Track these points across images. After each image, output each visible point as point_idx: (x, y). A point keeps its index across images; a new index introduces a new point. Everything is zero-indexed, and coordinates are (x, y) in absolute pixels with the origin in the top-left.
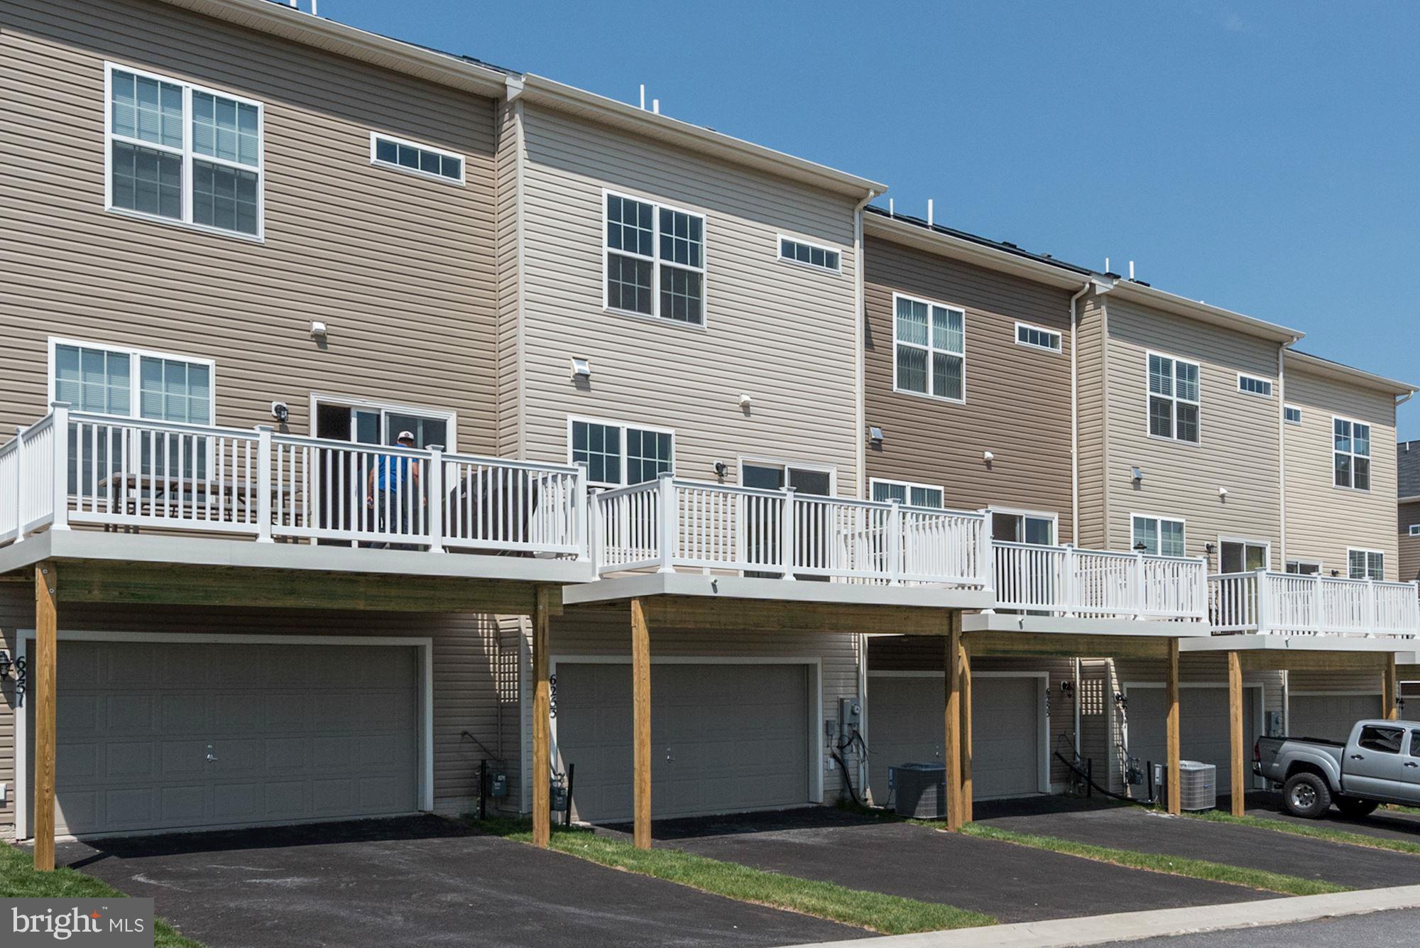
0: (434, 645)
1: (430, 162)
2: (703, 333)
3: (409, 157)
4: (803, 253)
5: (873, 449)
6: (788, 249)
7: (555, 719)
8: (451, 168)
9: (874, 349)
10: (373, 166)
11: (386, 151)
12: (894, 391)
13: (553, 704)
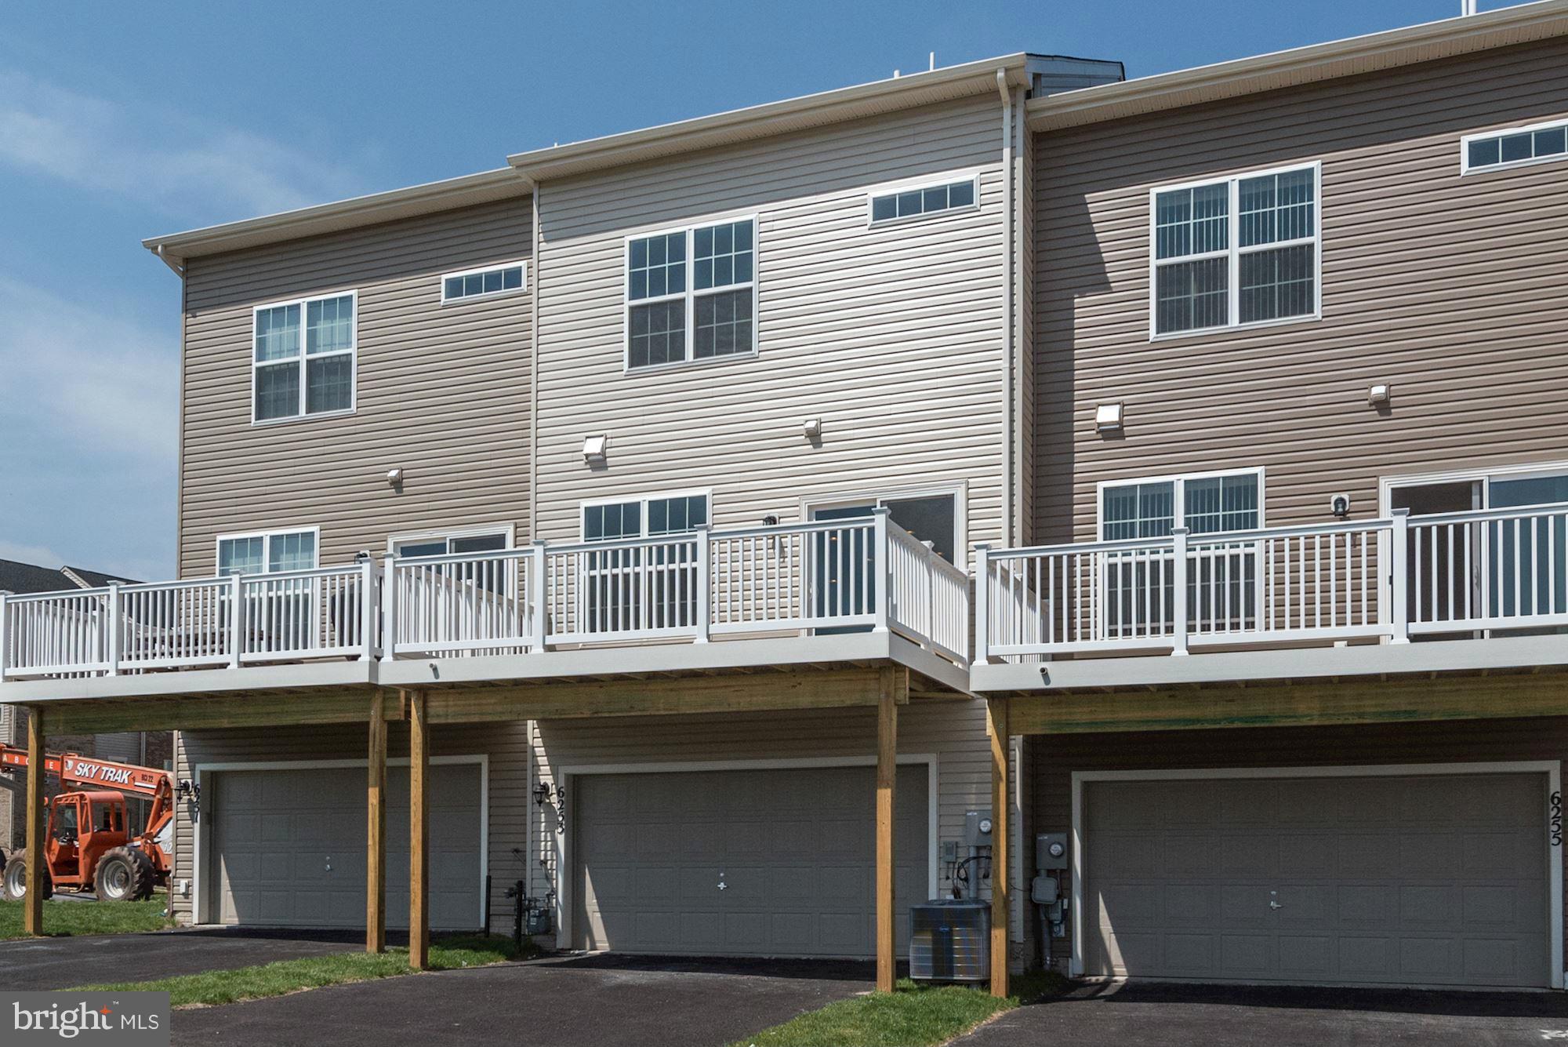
0: (490, 762)
1: (493, 282)
2: (755, 359)
3: (474, 285)
4: (910, 204)
5: (1104, 439)
6: (884, 209)
7: (563, 835)
8: (513, 278)
9: (1111, 288)
10: (444, 307)
11: (454, 288)
12: (1151, 339)
13: (560, 819)
